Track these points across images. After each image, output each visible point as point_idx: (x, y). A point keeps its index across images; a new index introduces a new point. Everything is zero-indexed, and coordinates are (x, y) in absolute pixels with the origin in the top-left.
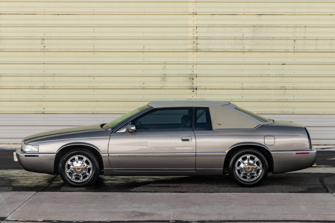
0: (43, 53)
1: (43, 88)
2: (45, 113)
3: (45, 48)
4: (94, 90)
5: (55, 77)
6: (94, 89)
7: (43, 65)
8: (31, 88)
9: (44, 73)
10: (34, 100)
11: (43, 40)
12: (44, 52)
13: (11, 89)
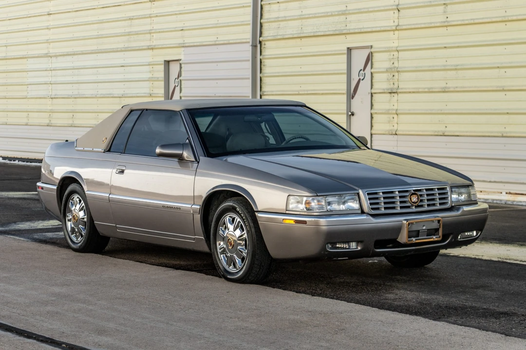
0: (445, 28)
1: (444, 91)
2: (446, 134)
3: (448, 19)
4: (505, 93)
5: (459, 71)
6: (503, 90)
7: (444, 50)
8: (430, 91)
9: (445, 63)
10: (433, 112)
11: (445, 5)
12: (446, 26)
13: (410, 92)
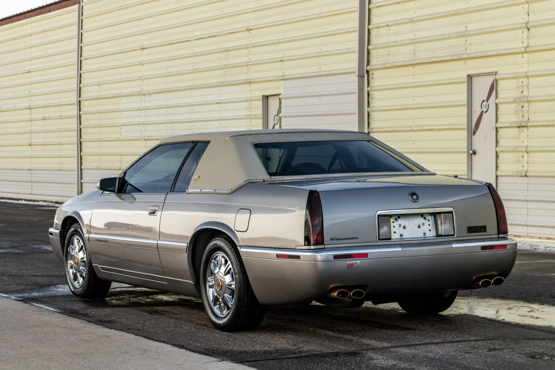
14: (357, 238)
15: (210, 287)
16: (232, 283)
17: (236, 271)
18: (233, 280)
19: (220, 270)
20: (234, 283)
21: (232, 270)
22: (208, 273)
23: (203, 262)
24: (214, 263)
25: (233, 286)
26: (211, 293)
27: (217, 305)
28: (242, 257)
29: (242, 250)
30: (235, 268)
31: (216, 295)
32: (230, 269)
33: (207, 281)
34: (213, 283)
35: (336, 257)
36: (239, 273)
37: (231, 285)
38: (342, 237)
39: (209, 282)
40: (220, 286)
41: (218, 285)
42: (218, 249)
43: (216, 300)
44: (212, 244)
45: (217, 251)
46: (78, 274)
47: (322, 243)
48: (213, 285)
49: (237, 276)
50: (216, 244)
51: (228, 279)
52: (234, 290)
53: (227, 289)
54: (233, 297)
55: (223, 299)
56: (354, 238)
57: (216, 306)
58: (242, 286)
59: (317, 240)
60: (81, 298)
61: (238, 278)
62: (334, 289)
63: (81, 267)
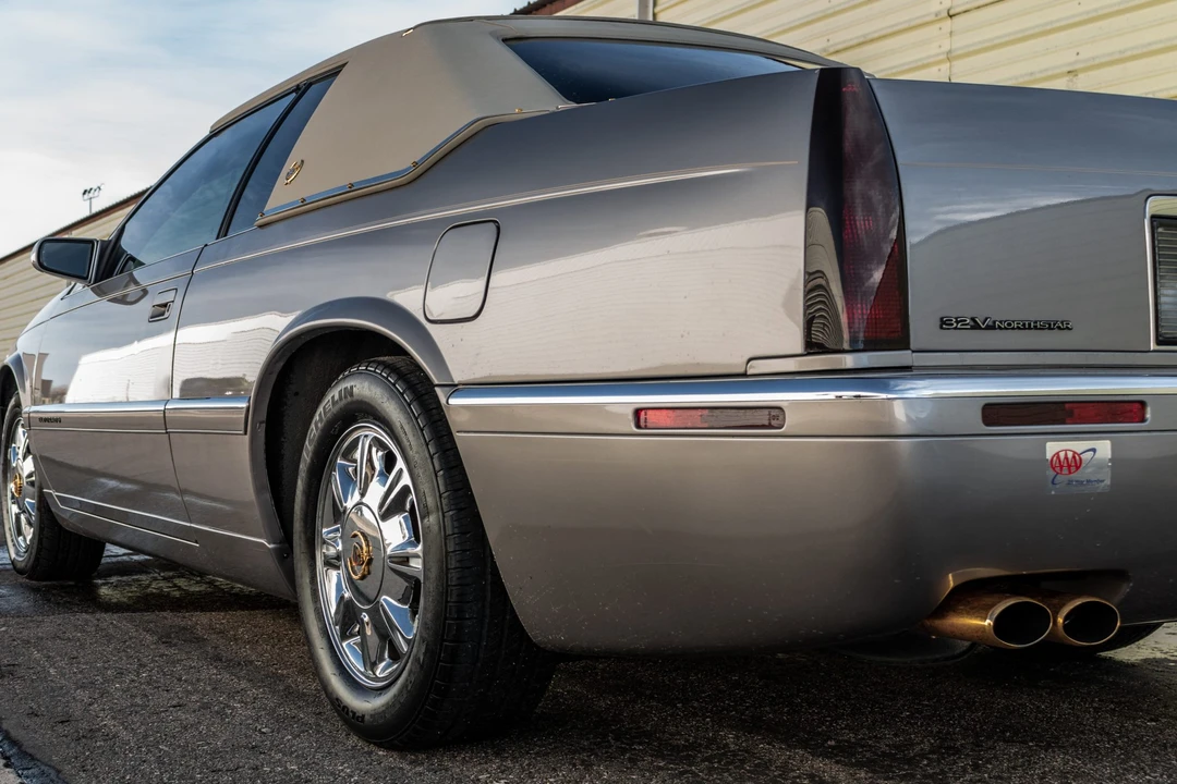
14: (1063, 327)
15: (331, 563)
16: (410, 550)
17: (430, 501)
18: (418, 542)
19: (363, 495)
20: (419, 549)
21: (413, 496)
22: (323, 508)
23: (303, 467)
24: (344, 469)
25: (417, 564)
26: (332, 585)
27: (352, 636)
28: (457, 435)
29: (457, 404)
30: (425, 487)
31: (347, 595)
32: (406, 490)
33: (318, 541)
34: (340, 548)
35: (998, 413)
36: (440, 508)
37: (405, 560)
38: (997, 317)
39: (324, 542)
40: (364, 560)
41: (357, 557)
42: (358, 412)
43: (348, 616)
44: (334, 393)
45: (356, 421)
46: (22, 517)
47: (902, 342)
48: (338, 558)
49: (432, 519)
50: (350, 392)
51: (394, 533)
52: (417, 582)
53: (390, 575)
54: (414, 613)
55: (376, 612)
56: (1050, 326)
57: (352, 641)
58: (453, 564)
59: (872, 323)
60: (30, 578)
61: (435, 528)
62: (971, 594)
63: (27, 499)
